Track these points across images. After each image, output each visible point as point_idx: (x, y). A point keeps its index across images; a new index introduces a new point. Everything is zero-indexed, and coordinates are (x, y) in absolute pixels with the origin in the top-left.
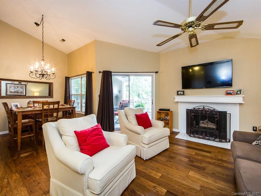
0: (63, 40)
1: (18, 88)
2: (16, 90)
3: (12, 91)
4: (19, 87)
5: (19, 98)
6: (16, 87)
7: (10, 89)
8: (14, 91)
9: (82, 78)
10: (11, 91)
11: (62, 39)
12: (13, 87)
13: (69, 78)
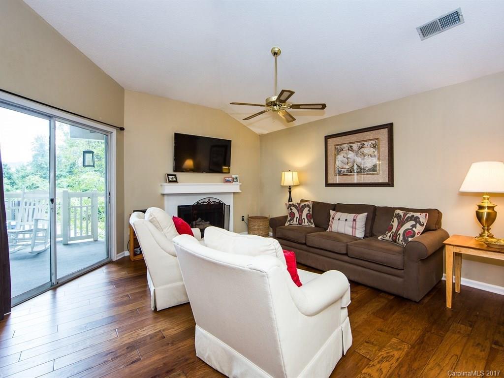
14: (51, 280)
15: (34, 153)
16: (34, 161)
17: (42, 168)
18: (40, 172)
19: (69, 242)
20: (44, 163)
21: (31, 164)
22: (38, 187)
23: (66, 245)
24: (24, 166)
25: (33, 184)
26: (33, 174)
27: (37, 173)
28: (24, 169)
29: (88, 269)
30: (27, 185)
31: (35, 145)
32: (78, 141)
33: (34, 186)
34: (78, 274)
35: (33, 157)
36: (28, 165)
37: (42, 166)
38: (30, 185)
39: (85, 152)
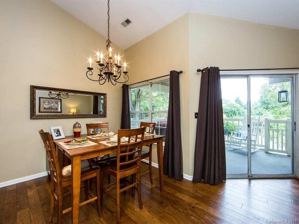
0: (128, 21)
1: (52, 103)
2: (50, 106)
3: (46, 107)
4: (54, 102)
5: (61, 117)
6: (51, 102)
7: (44, 104)
8: (49, 107)
9: (152, 85)
10: (44, 107)
11: (125, 19)
12: (47, 102)
13: (128, 86)
14: (248, 173)
15: (260, 95)
16: (261, 99)
17: (265, 103)
18: (264, 105)
19: (269, 152)
20: (266, 100)
21: (260, 101)
22: (262, 114)
23: (267, 153)
24: (256, 103)
25: (260, 112)
26: (260, 106)
27: (262, 106)
28: (256, 104)
29: (274, 176)
30: (257, 113)
31: (261, 91)
32: (274, 85)
33: (261, 113)
34: (266, 176)
35: (261, 97)
36: (258, 102)
37: (265, 102)
38: (259, 113)
39: (280, 92)
